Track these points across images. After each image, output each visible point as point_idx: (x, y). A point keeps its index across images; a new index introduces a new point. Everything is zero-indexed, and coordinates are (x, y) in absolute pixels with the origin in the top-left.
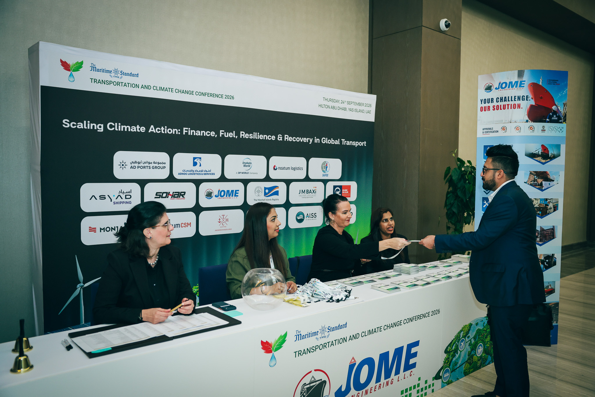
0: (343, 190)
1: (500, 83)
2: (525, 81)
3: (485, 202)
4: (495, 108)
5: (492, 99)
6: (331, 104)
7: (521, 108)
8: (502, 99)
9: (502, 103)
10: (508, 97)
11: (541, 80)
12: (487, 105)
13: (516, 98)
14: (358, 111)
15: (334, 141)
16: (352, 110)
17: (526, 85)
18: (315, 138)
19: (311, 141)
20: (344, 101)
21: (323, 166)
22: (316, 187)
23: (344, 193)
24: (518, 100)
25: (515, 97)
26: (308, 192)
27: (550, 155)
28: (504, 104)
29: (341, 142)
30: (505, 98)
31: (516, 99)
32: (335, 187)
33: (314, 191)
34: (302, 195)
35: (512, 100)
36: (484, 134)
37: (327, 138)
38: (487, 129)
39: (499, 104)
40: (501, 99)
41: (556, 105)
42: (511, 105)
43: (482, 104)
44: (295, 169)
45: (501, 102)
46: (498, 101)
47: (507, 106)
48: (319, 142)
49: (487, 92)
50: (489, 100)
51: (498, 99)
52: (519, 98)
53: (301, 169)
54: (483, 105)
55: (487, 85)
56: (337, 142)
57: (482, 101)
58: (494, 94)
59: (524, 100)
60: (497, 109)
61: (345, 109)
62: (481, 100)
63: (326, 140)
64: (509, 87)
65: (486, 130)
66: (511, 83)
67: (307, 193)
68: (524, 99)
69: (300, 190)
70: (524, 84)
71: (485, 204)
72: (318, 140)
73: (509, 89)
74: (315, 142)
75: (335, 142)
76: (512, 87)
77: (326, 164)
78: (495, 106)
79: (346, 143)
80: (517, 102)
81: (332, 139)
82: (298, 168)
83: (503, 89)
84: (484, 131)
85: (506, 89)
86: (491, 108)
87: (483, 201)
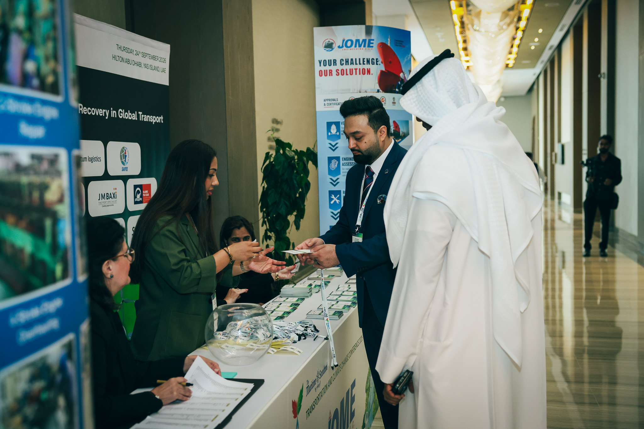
0: (144, 192)
1: (344, 40)
2: (373, 40)
3: (332, 196)
4: (338, 73)
5: (334, 60)
6: (125, 55)
7: (371, 73)
8: (348, 62)
9: (349, 67)
10: (356, 59)
11: (389, 40)
12: (328, 68)
13: (365, 61)
14: (153, 69)
15: (131, 114)
16: (147, 67)
17: (375, 44)
18: (112, 109)
19: (107, 114)
20: (138, 52)
21: (122, 154)
22: (116, 189)
23: (144, 196)
24: (367, 64)
25: (364, 59)
26: (108, 197)
27: (401, 133)
28: (351, 68)
29: (138, 115)
30: (352, 60)
31: (365, 63)
32: (136, 187)
33: (114, 196)
34: (102, 202)
35: (360, 64)
36: (326, 106)
37: (124, 110)
38: (329, 100)
39: (345, 67)
40: (346, 62)
41: (402, 72)
42: (360, 69)
43: (320, 66)
44: (93, 160)
45: (346, 64)
46: (343, 64)
47: (354, 71)
48: (116, 117)
49: (327, 51)
50: (330, 61)
51: (343, 61)
52: (368, 61)
53: (99, 160)
54: (323, 68)
55: (327, 41)
56: (134, 116)
57: (320, 63)
58: (337, 54)
59: (374, 64)
60: (343, 75)
61: (139, 64)
62: (319, 61)
63: (123, 113)
64: (356, 46)
65: (329, 102)
66: (358, 41)
67: (107, 199)
68: (374, 62)
69: (100, 194)
70: (373, 43)
71: (333, 199)
72: (115, 113)
73: (356, 48)
74: (112, 116)
75: (132, 116)
76: (360, 46)
77: (124, 152)
78: (338, 70)
79: (144, 117)
80: (366, 67)
81: (129, 111)
82: (95, 159)
83: (348, 49)
84: (326, 102)
85: (352, 48)
86: (334, 73)
87: (330, 195)
